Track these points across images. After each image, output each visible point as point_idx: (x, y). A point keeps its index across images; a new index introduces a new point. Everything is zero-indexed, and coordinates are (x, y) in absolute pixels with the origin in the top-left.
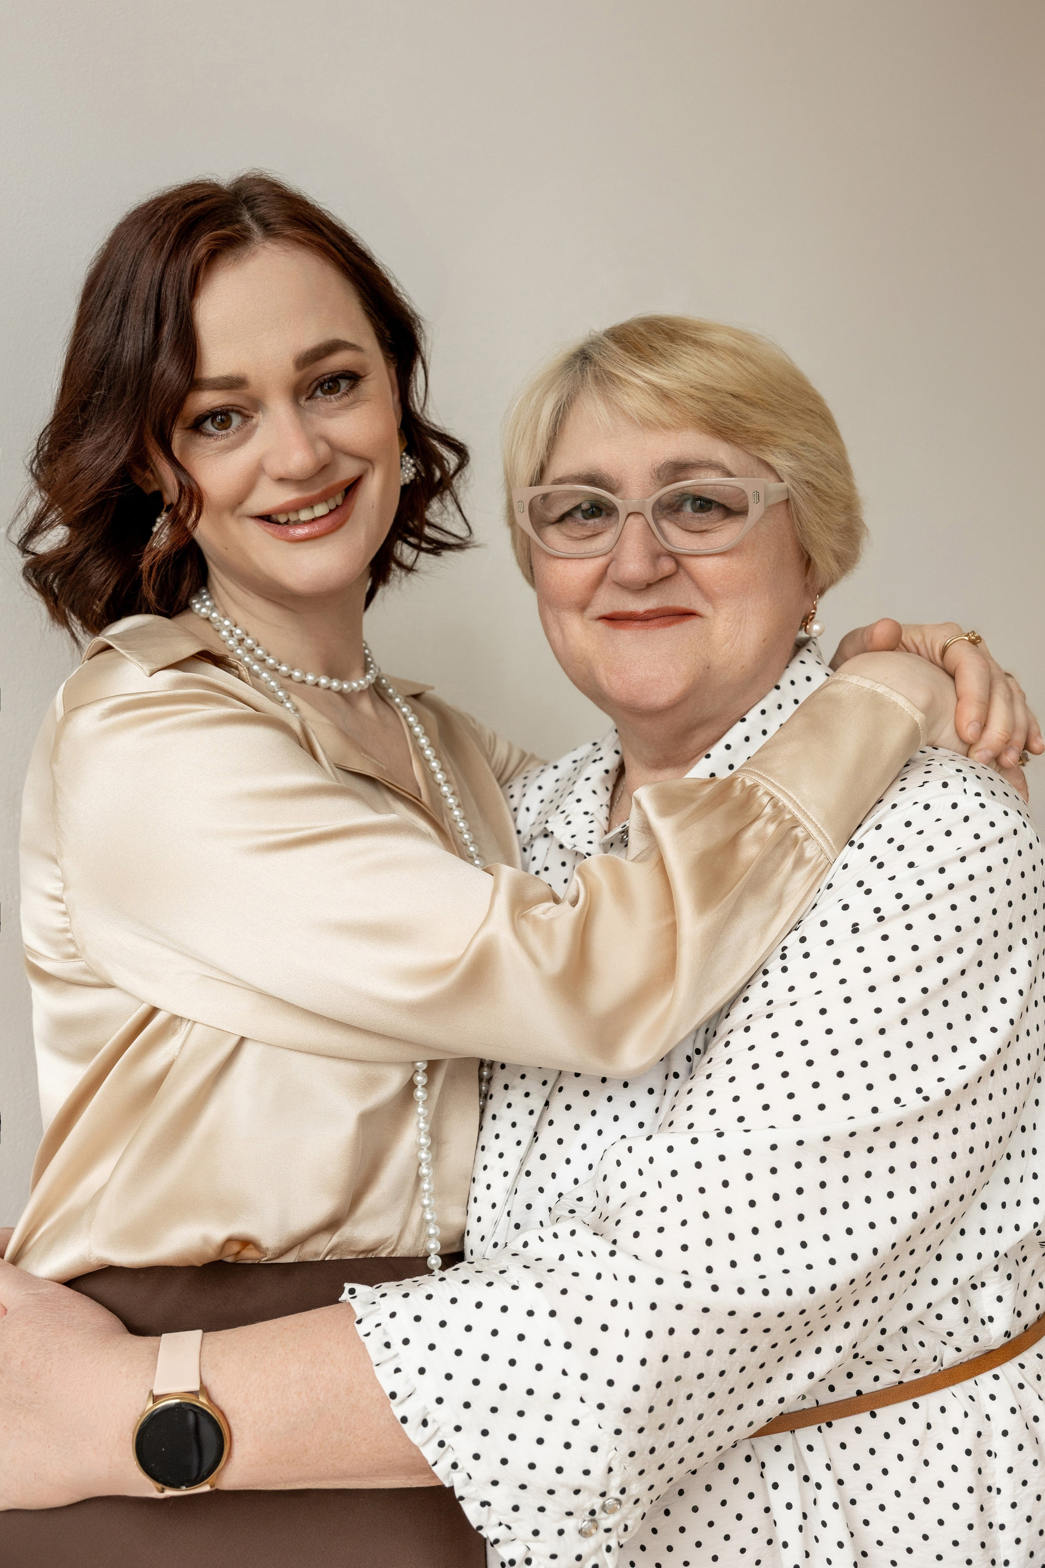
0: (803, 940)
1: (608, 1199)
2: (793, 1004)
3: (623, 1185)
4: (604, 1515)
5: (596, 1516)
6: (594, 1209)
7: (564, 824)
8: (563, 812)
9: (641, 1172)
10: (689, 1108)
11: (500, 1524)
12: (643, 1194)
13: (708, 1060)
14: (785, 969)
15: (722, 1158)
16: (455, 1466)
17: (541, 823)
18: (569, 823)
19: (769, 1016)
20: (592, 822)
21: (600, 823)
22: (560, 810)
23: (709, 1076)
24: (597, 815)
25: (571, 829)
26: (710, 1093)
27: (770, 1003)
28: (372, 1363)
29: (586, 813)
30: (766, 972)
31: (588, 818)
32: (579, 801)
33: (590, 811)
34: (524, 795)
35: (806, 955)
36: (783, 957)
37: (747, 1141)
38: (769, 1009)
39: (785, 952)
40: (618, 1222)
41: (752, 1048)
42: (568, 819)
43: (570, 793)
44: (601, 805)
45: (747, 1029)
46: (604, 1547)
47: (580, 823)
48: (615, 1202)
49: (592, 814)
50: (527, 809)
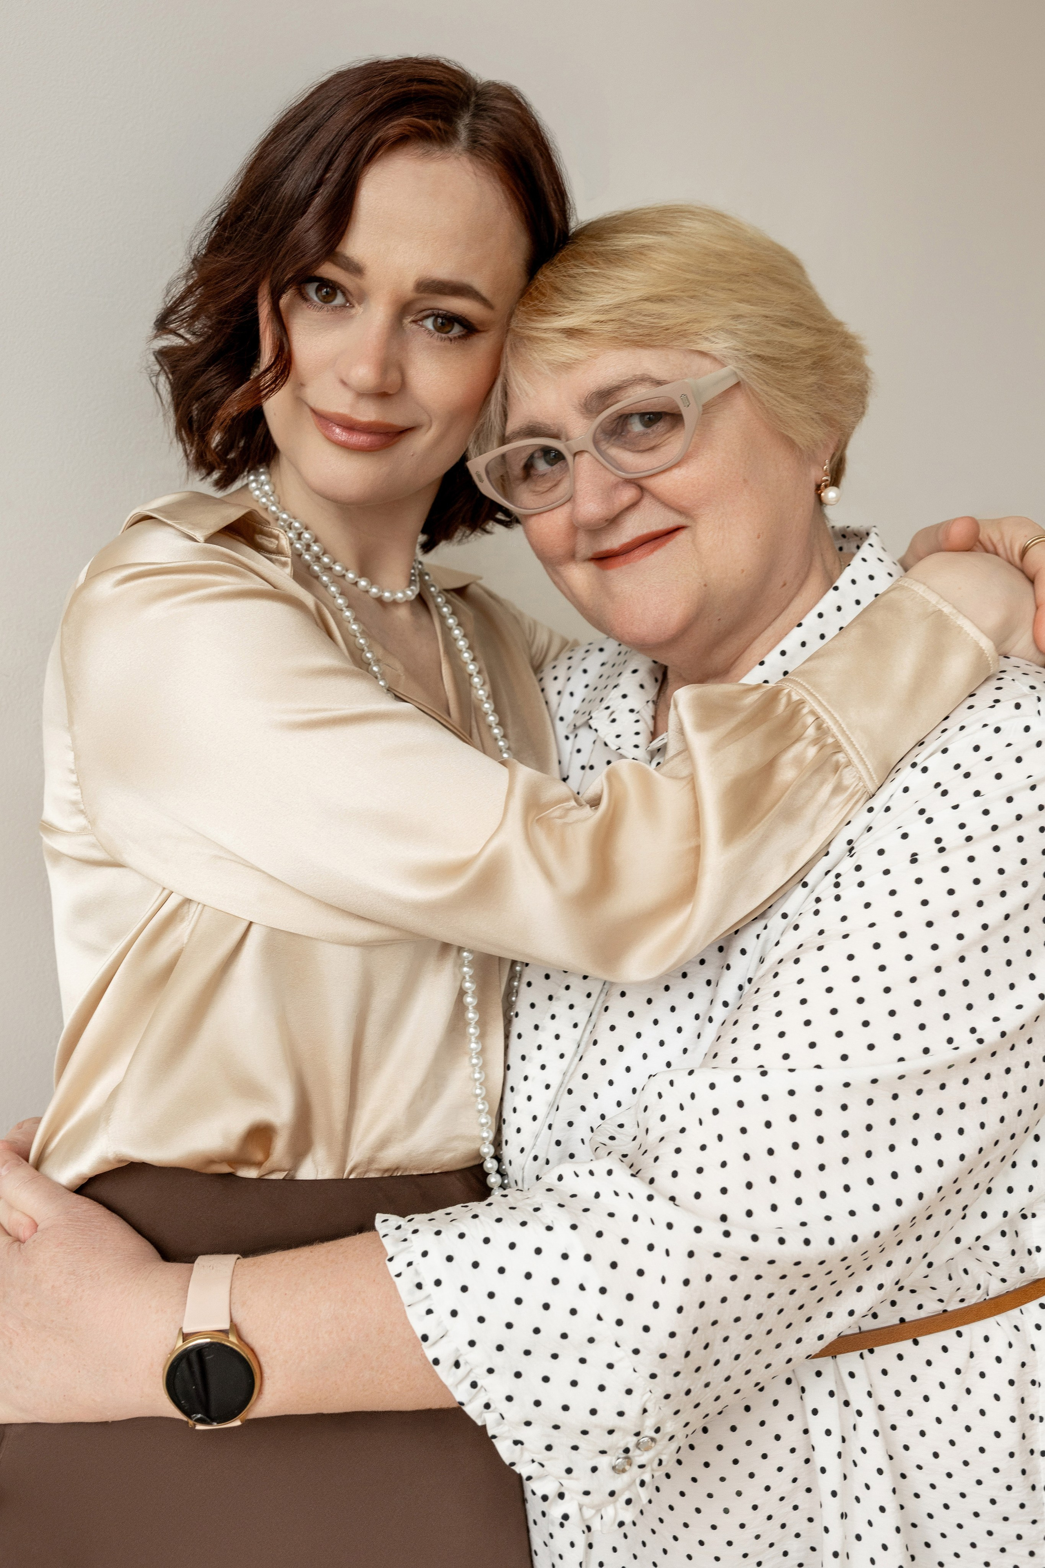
0: (858, 868)
1: (647, 1130)
2: (846, 936)
3: (663, 1118)
4: (638, 1452)
5: (630, 1454)
6: (634, 1139)
7: (608, 722)
8: (608, 708)
9: (682, 1107)
10: (734, 1041)
11: (533, 1461)
12: (683, 1130)
13: (756, 989)
14: (838, 898)
15: (765, 1098)
16: (487, 1406)
17: (584, 713)
18: (614, 721)
19: (820, 948)
20: (637, 721)
21: (646, 723)
22: (605, 704)
23: (755, 1008)
24: (643, 712)
25: (616, 728)
26: (756, 1027)
27: (821, 932)
28: (402, 1303)
29: (632, 711)
30: (818, 900)
31: (634, 716)
32: (624, 696)
33: (636, 709)
34: (569, 679)
35: (861, 884)
36: (837, 885)
37: (792, 1080)
38: (820, 941)
39: (839, 880)
40: (656, 1159)
41: (801, 981)
42: (613, 717)
43: (615, 687)
44: (648, 702)
45: (797, 961)
46: (638, 1482)
47: (626, 722)
48: (654, 1136)
49: (638, 712)
50: (572, 694)
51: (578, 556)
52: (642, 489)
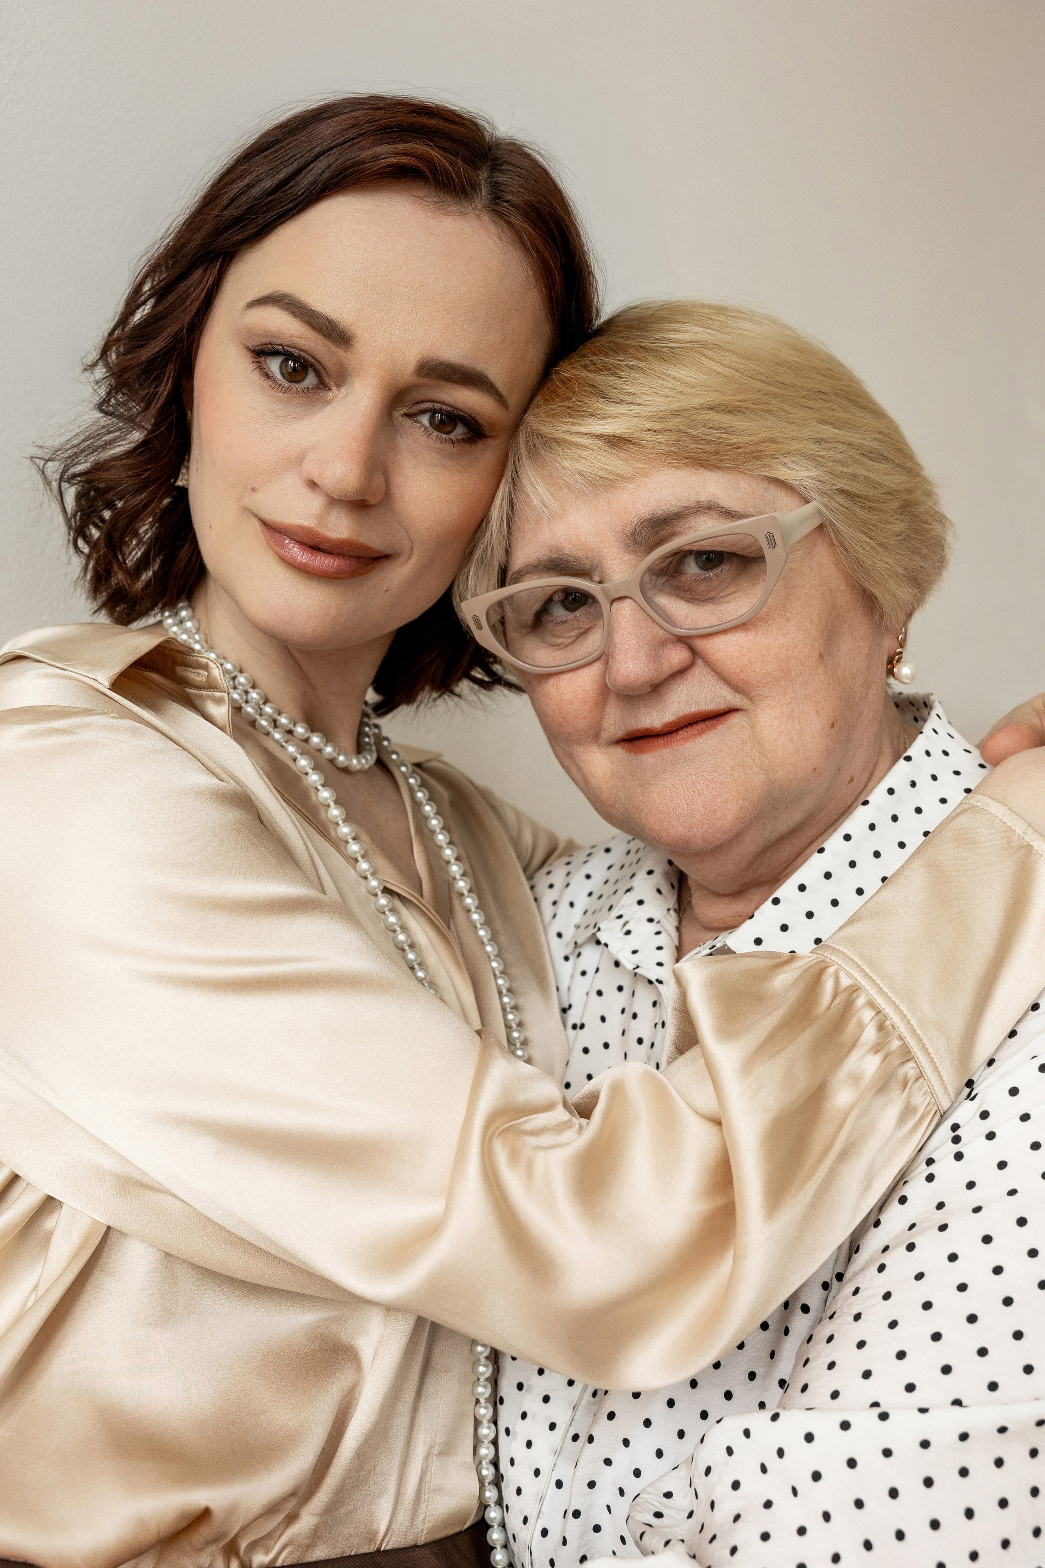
0: (985, 1115)
1: (712, 1505)
2: (977, 1210)
3: (736, 1485)
6: (690, 1515)
7: (621, 934)
8: (620, 917)
9: (764, 1469)
10: (831, 1366)
12: (768, 1504)
13: (853, 1289)
14: (959, 1156)
15: (887, 1453)
17: (587, 927)
18: (628, 933)
19: (943, 1228)
20: (658, 933)
21: (669, 935)
22: (615, 913)
23: (857, 1317)
24: (665, 922)
25: (632, 942)
26: (861, 1345)
27: (940, 1206)
29: (651, 920)
30: (930, 1162)
31: (653, 927)
32: (640, 902)
33: (656, 917)
34: (567, 887)
35: (991, 1136)
36: (956, 1140)
37: (924, 1427)
38: (941, 1217)
39: (958, 1132)
40: (734, 1550)
41: (920, 1276)
42: (627, 928)
43: (627, 891)
44: (669, 910)
45: (911, 1247)
47: (643, 933)
48: (724, 1512)
49: (658, 922)
50: (572, 905)
51: (604, 735)
52: (694, 652)
